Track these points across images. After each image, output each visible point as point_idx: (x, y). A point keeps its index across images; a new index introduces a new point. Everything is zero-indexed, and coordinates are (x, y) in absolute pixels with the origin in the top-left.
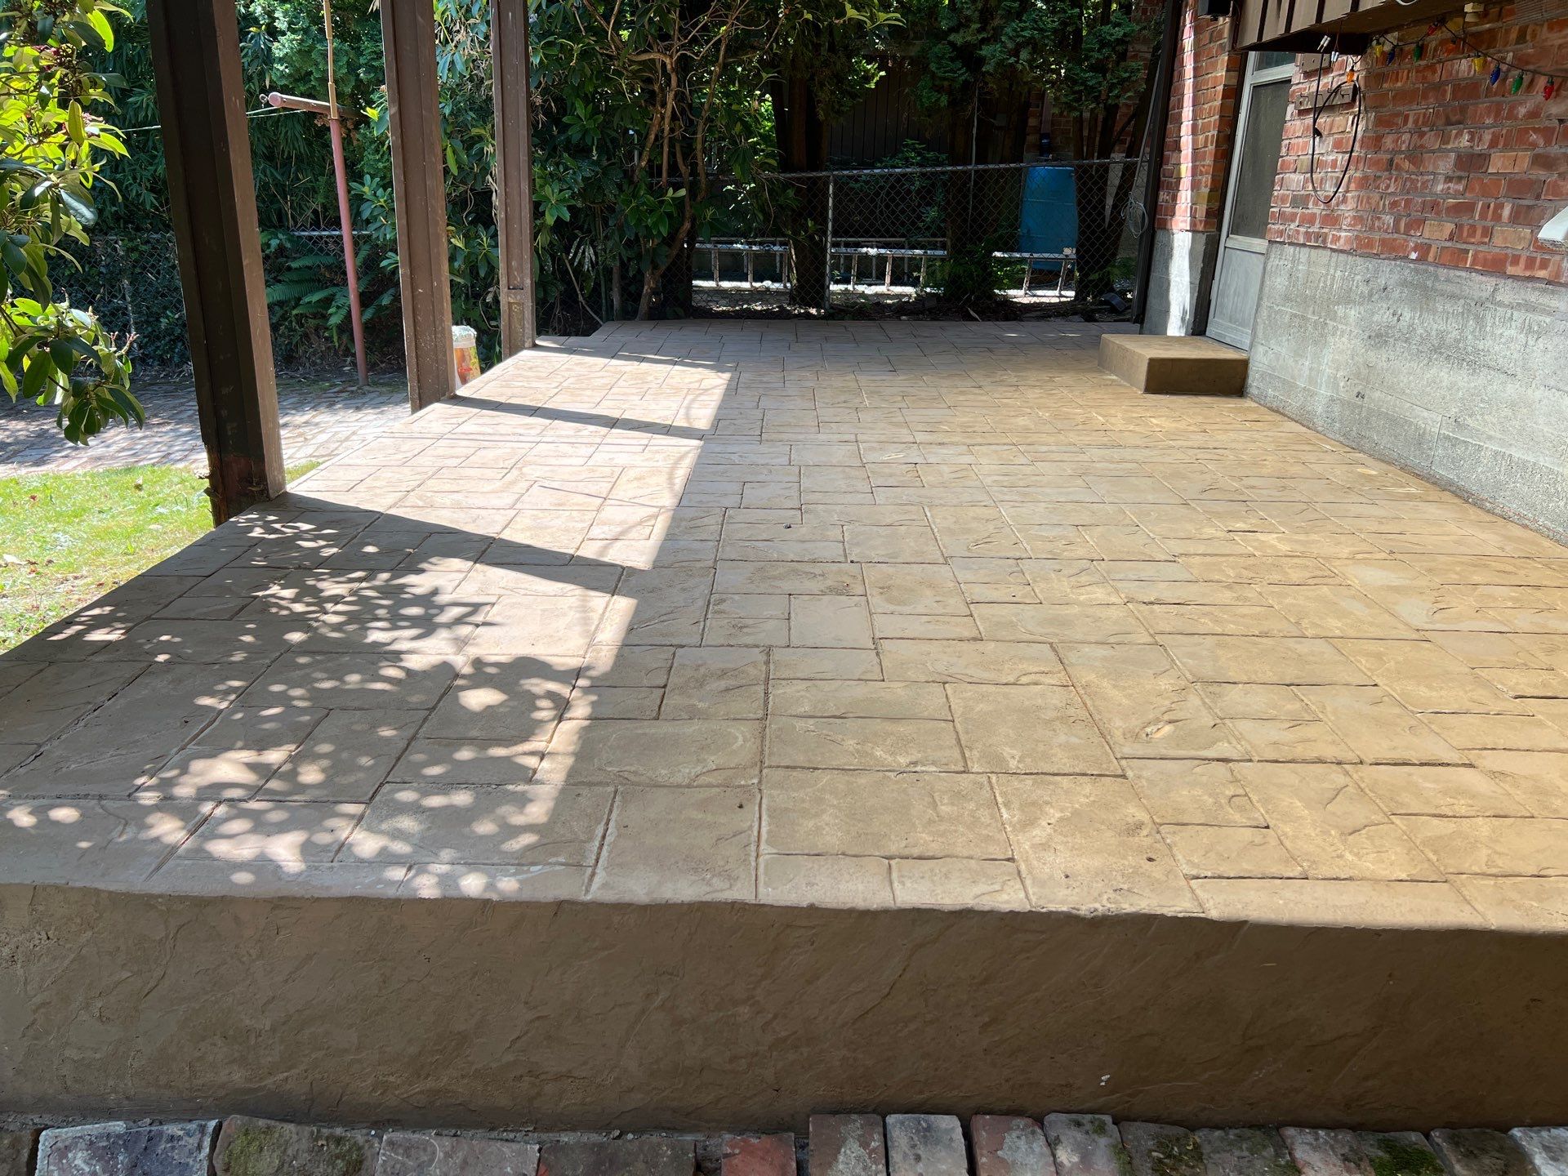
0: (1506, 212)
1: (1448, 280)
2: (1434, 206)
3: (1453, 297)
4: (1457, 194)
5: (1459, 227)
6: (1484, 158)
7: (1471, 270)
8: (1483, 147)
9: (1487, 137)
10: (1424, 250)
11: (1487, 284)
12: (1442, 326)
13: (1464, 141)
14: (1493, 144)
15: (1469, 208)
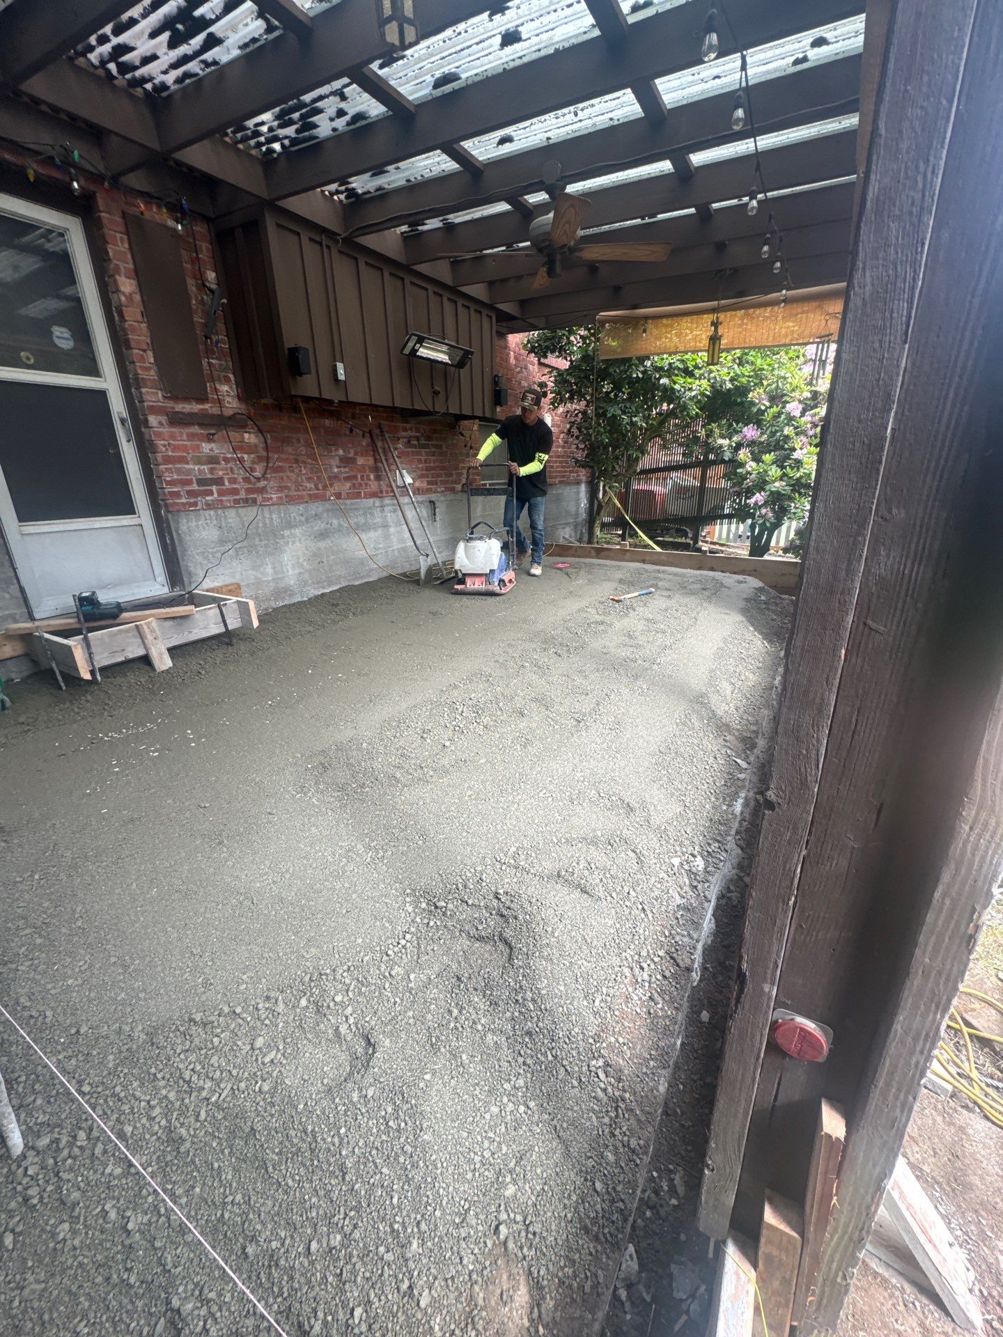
0: (372, 477)
1: (352, 504)
2: (336, 477)
3: (356, 509)
4: (346, 472)
5: (354, 484)
6: (352, 461)
7: (365, 498)
8: (351, 455)
9: (352, 451)
10: (338, 496)
11: (371, 501)
12: (356, 520)
13: (341, 452)
14: (356, 454)
15: (355, 477)
